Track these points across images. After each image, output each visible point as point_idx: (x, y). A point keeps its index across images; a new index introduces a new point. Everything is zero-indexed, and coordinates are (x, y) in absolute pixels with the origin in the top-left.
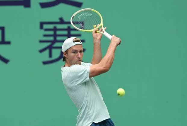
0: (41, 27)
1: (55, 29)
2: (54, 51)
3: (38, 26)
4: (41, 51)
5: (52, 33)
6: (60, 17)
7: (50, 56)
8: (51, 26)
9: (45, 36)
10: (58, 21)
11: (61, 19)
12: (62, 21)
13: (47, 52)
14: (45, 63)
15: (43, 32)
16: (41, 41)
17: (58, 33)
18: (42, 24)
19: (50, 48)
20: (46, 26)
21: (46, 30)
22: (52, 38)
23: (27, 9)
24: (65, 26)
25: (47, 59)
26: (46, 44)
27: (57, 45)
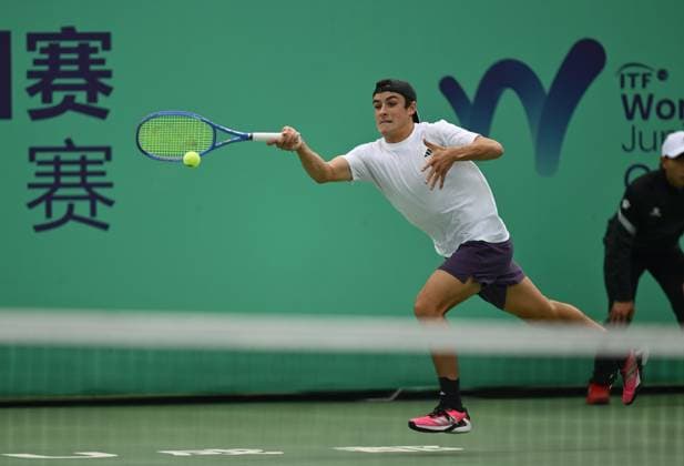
0: (32, 158)
1: (57, 163)
2: (55, 204)
3: (26, 155)
4: (32, 205)
5: (51, 169)
6: (65, 137)
7: (49, 213)
8: (50, 156)
9: (39, 174)
10: (63, 145)
11: (69, 142)
12: (70, 146)
13: (42, 207)
14: (39, 228)
15: (35, 168)
16: (31, 186)
17: (64, 168)
18: (33, 152)
19: (48, 198)
20: (40, 156)
21: (41, 163)
22: (51, 180)
23: (5, 122)
24: (76, 156)
25: (41, 219)
26: (41, 192)
27: (61, 192)
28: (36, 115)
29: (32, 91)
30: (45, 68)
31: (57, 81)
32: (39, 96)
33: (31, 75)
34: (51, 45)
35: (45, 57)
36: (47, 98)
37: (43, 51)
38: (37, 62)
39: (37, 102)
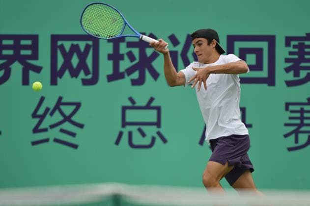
0: (287, 109)
1: (302, 111)
2: (300, 136)
3: (283, 107)
4: (286, 136)
5: (298, 115)
6: (308, 96)
7: (296, 141)
8: (298, 108)
9: (291, 118)
10: (306, 101)
13: (293, 137)
14: (290, 149)
15: (289, 114)
16: (286, 125)
17: (306, 115)
18: (287, 105)
19: (296, 132)
20: (291, 108)
21: (292, 112)
22: (298, 122)
23: (272, 88)
25: (293, 145)
26: (292, 128)
27: (304, 129)
28: (289, 84)
29: (287, 70)
30: (296, 57)
31: (303, 64)
32: (292, 73)
33: (287, 60)
34: (299, 43)
35: (296, 50)
36: (297, 74)
37: (295, 47)
38: (291, 53)
39: (290, 76)
